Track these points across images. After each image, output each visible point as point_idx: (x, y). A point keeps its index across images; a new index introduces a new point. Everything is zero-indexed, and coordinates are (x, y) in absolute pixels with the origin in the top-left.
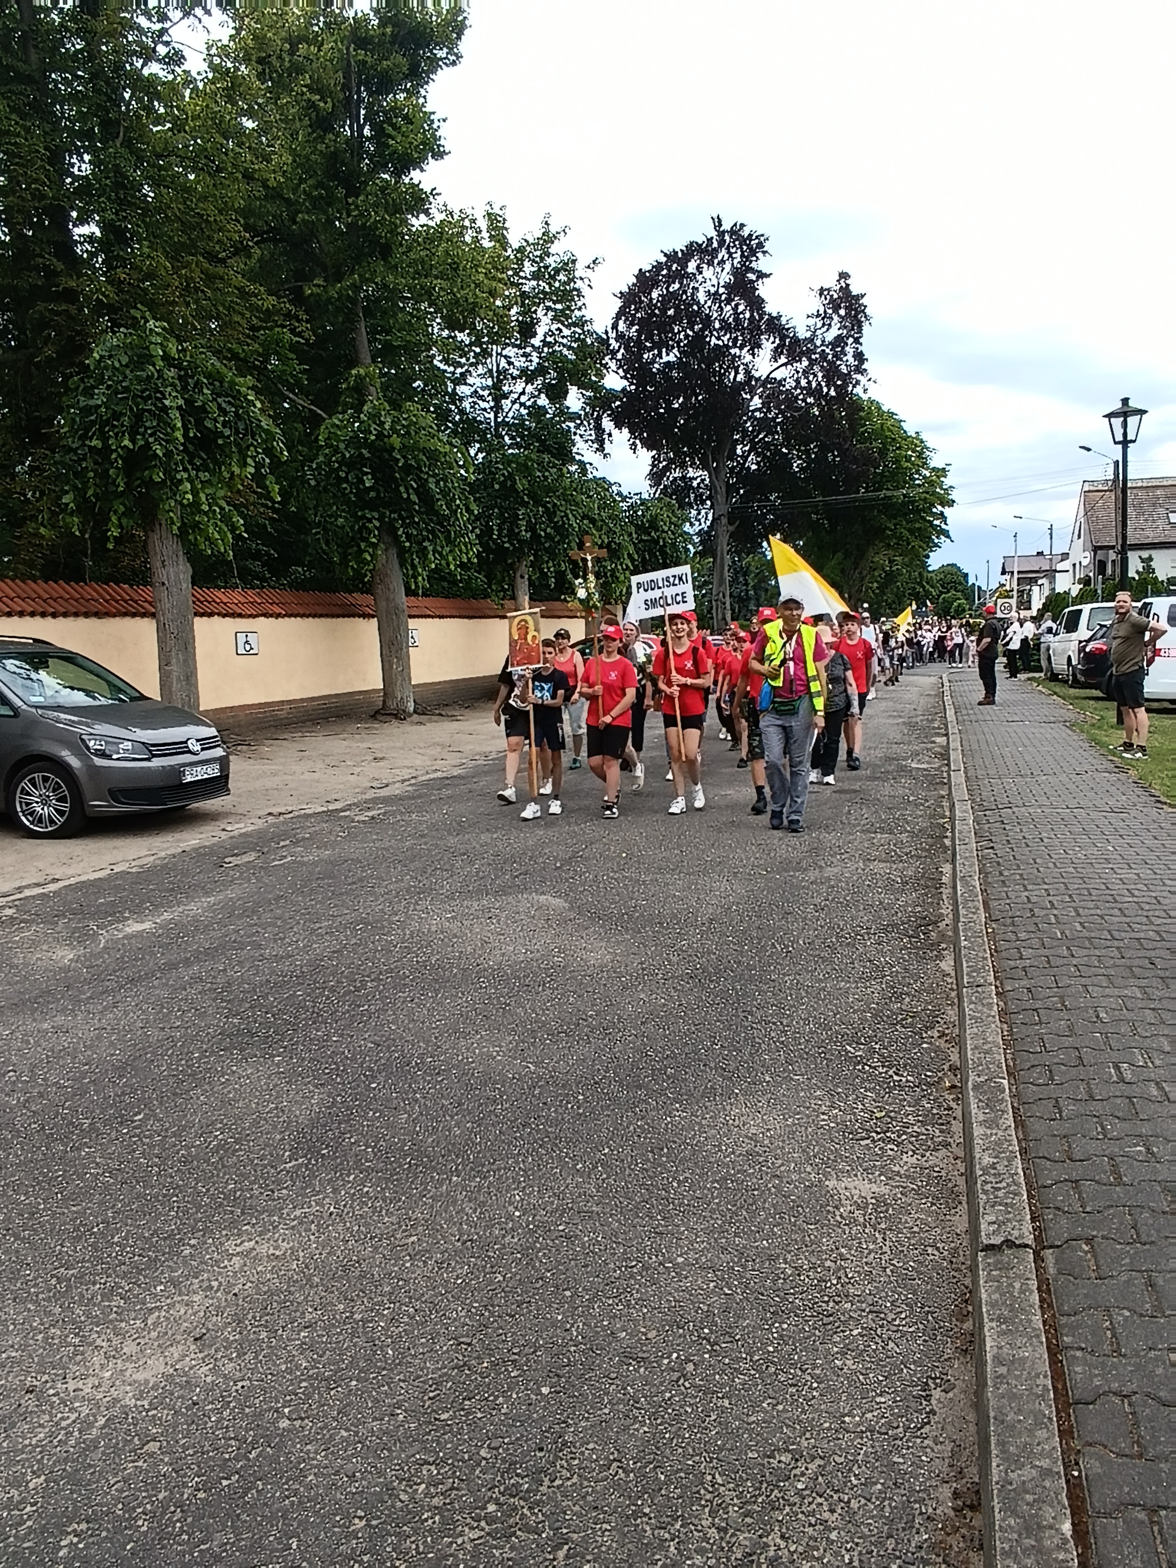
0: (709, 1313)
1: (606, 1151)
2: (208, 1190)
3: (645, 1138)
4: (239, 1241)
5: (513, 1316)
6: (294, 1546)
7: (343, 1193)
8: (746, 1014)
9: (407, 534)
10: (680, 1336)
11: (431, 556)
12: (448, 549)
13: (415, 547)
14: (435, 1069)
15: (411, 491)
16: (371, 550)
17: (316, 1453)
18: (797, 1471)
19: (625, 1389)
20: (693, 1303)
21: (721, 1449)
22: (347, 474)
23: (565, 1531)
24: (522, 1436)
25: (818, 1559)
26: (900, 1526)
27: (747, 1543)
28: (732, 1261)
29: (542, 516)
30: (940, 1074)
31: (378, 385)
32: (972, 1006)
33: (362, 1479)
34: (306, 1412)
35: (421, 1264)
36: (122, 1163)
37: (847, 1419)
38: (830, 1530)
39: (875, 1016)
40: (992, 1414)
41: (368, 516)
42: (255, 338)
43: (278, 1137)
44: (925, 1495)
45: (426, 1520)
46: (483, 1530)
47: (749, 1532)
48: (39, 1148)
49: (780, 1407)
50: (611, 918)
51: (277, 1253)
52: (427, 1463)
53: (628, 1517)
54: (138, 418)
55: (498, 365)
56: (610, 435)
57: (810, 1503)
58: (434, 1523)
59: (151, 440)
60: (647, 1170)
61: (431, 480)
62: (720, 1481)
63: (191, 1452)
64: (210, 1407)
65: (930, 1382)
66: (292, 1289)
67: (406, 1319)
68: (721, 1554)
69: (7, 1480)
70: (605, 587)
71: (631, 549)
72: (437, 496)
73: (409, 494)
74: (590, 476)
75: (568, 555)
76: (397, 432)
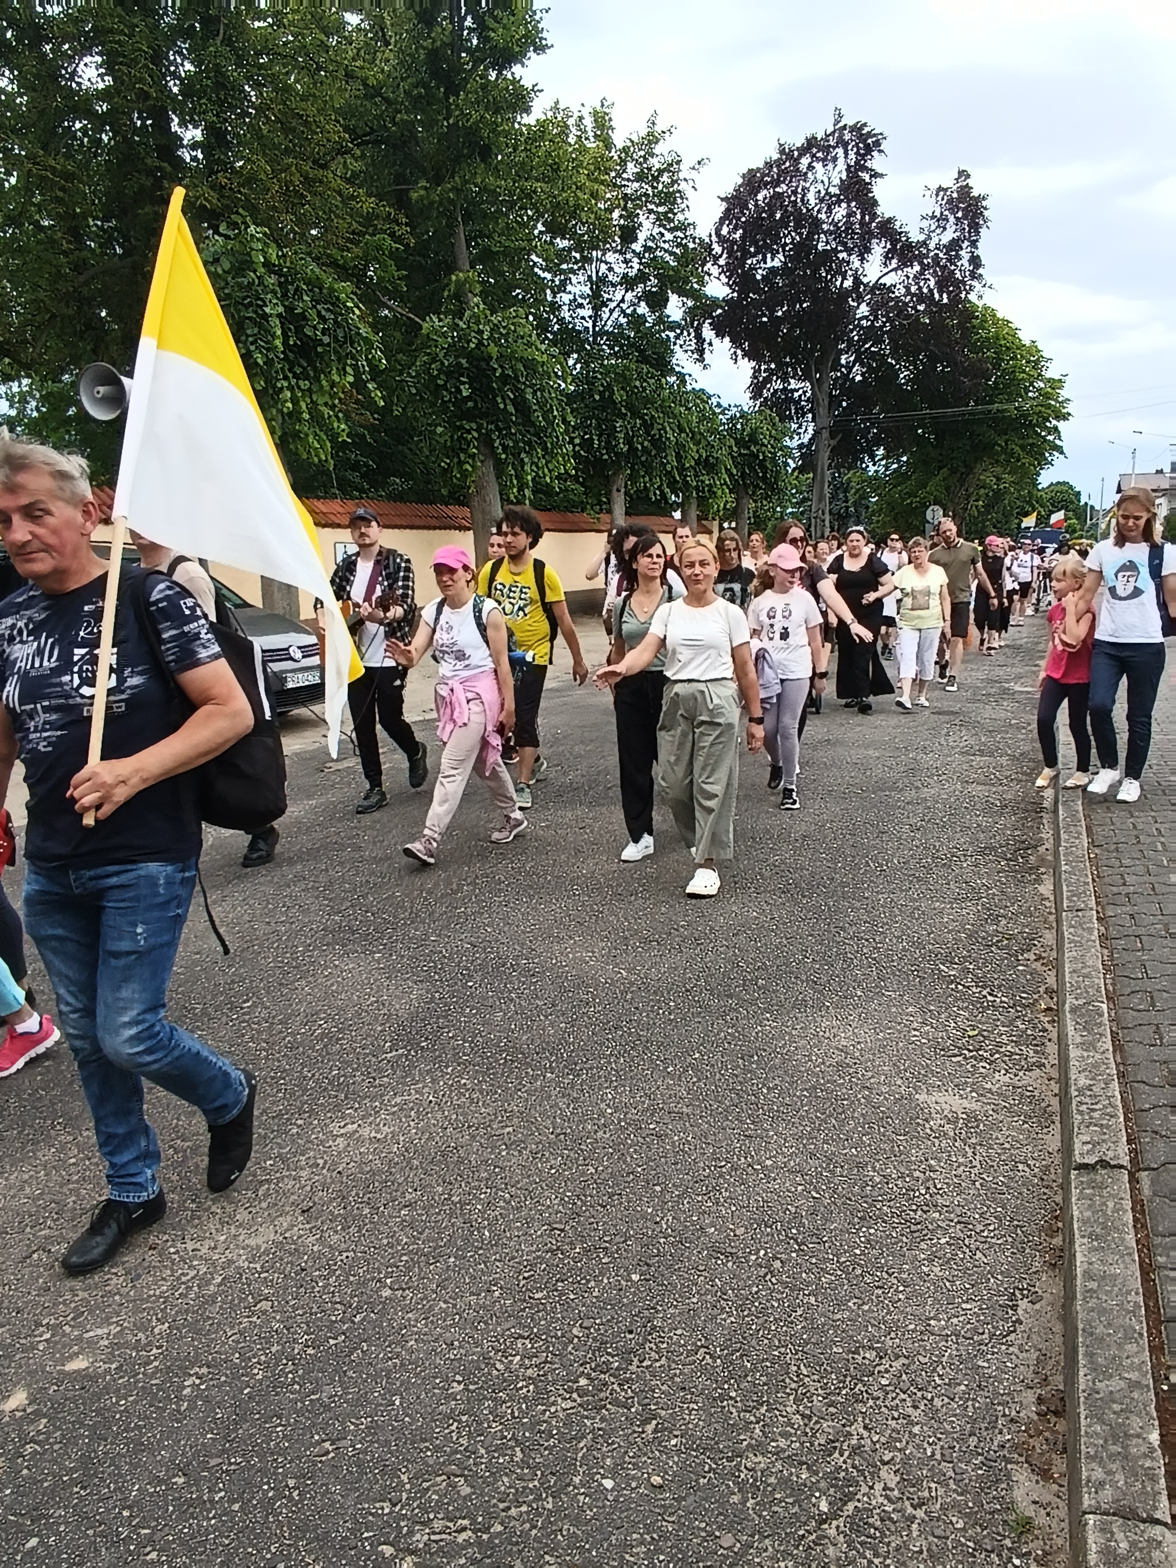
0: (797, 1215)
1: (697, 1055)
2: (313, 1075)
3: (735, 1045)
4: (342, 1124)
5: (604, 1207)
6: (397, 1403)
7: (441, 1083)
8: (838, 930)
9: (503, 445)
10: (768, 1234)
11: (527, 468)
12: (544, 461)
13: (511, 459)
14: (529, 971)
15: (508, 401)
16: (471, 461)
17: (416, 1320)
19: (713, 1281)
20: (781, 1204)
21: (807, 1342)
22: (446, 382)
23: (653, 1407)
24: (613, 1318)
25: (900, 1450)
26: (983, 1425)
27: (831, 1431)
28: (821, 1166)
29: (640, 429)
30: (1036, 996)
31: (478, 292)
32: (1072, 930)
33: (459, 1347)
34: (406, 1283)
35: (516, 1153)
37: (932, 1322)
38: (913, 1424)
39: (969, 936)
40: (1081, 1326)
41: (467, 427)
42: (355, 244)
43: (379, 1028)
44: (1008, 1399)
45: (521, 1388)
46: (575, 1401)
47: (833, 1420)
49: (866, 1307)
51: (379, 1136)
52: (523, 1338)
53: (714, 1399)
54: (240, 326)
55: (597, 272)
56: (710, 344)
57: (893, 1399)
58: (528, 1391)
59: (252, 348)
60: (737, 1076)
61: (529, 390)
62: (805, 1372)
63: (300, 1312)
64: (317, 1273)
65: (1017, 1292)
66: (393, 1170)
67: (502, 1204)
68: (805, 1439)
69: (135, 1324)
70: (703, 503)
71: (729, 464)
72: (534, 407)
73: (505, 405)
74: (689, 388)
75: (665, 469)
76: (495, 341)
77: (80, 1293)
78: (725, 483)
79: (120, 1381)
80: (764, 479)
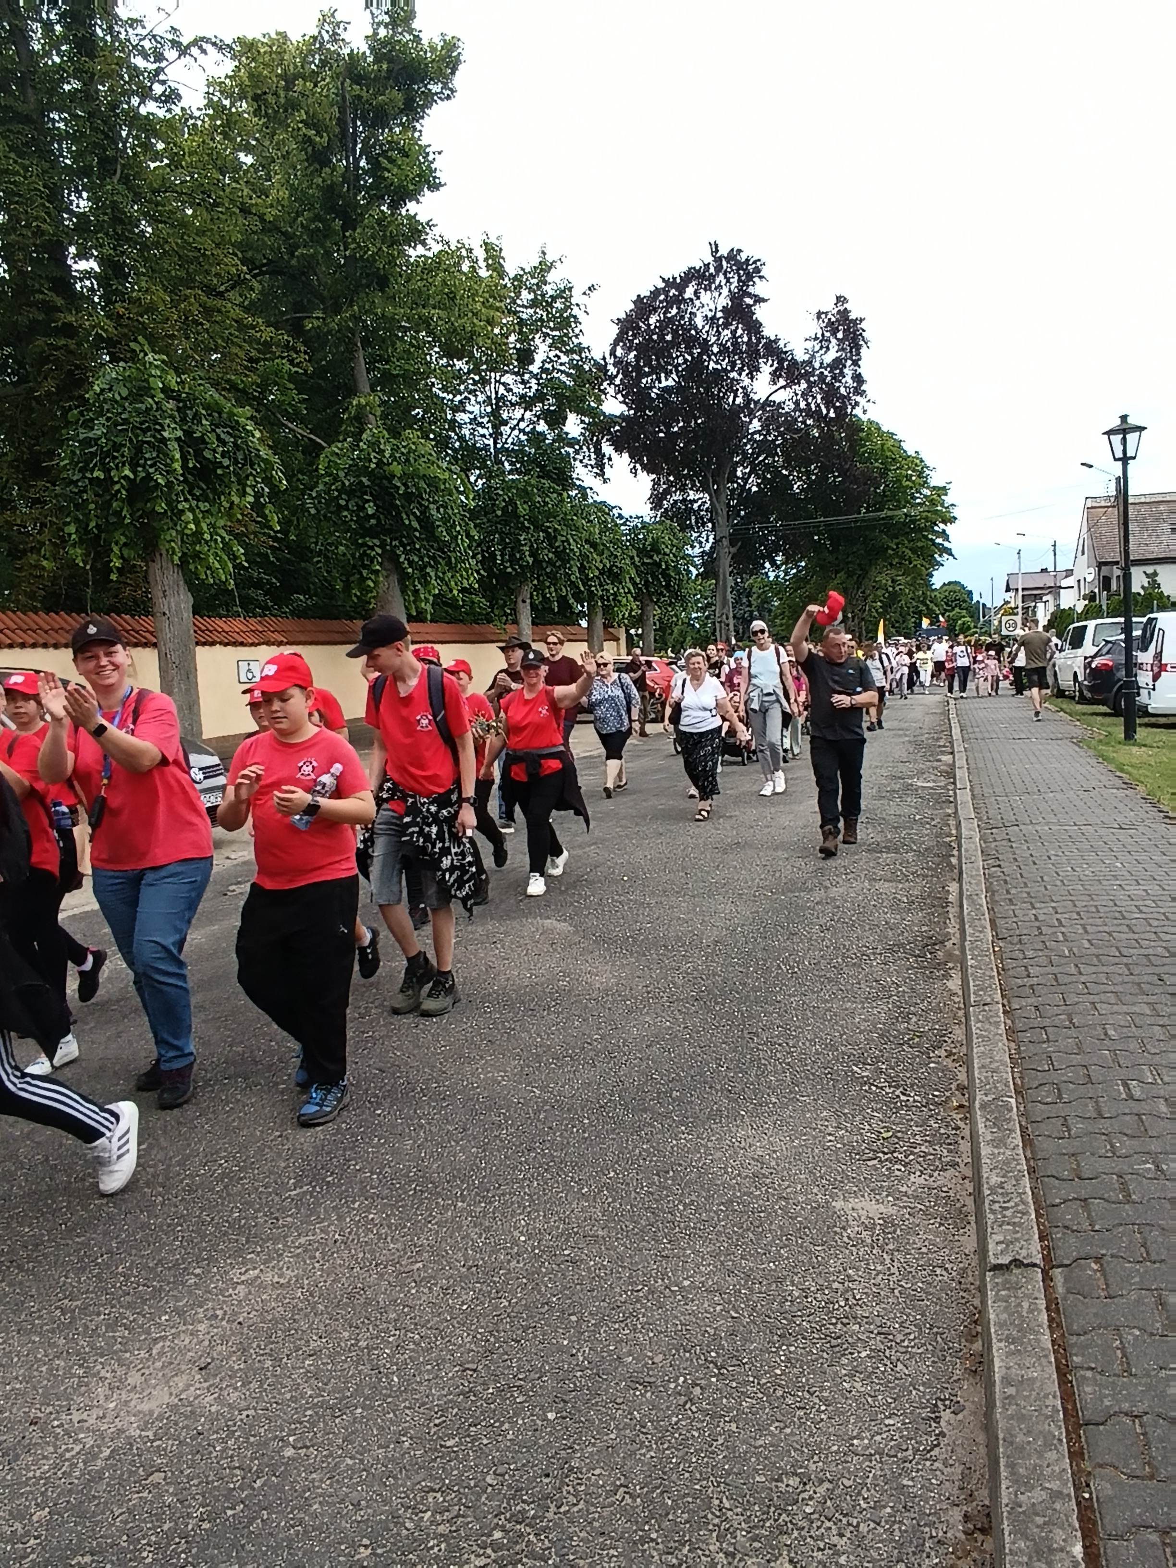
0: (716, 1337)
1: (612, 1174)
2: (213, 1219)
3: (650, 1161)
4: (244, 1270)
5: (518, 1342)
7: (348, 1220)
8: (751, 1035)
9: (408, 560)
10: (687, 1360)
11: (433, 582)
12: (450, 575)
13: (417, 574)
14: (440, 1095)
15: (412, 517)
16: (373, 577)
17: (321, 1481)
18: (805, 1495)
19: (632, 1414)
20: (700, 1326)
21: (729, 1473)
22: (347, 501)
23: (572, 1559)
24: (528, 1462)
26: (910, 1550)
28: (739, 1283)
29: (544, 541)
30: (948, 1094)
31: (378, 413)
32: (979, 1025)
33: (367, 1507)
34: (311, 1440)
35: (426, 1290)
37: (855, 1442)
38: (838, 1554)
39: (881, 1036)
40: (1001, 1436)
41: (370, 544)
42: (254, 370)
43: (283, 1165)
44: (935, 1519)
45: (432, 1548)
46: (489, 1557)
47: (757, 1556)
48: (43, 1179)
49: (788, 1431)
50: (616, 942)
51: (282, 1281)
52: (434, 1491)
53: (635, 1543)
54: (138, 450)
55: (497, 393)
56: (610, 459)
57: (819, 1528)
58: (440, 1550)
59: (151, 470)
60: (652, 1194)
61: (431, 506)
62: (727, 1505)
63: (195, 1482)
64: (215, 1436)
65: (939, 1403)
66: (296, 1317)
67: (412, 1346)
69: (11, 1513)
70: (608, 611)
71: (633, 573)
72: (438, 523)
73: (410, 522)
74: (591, 501)
75: (570, 580)
76: (395, 459)
78: (630, 592)
80: (667, 587)
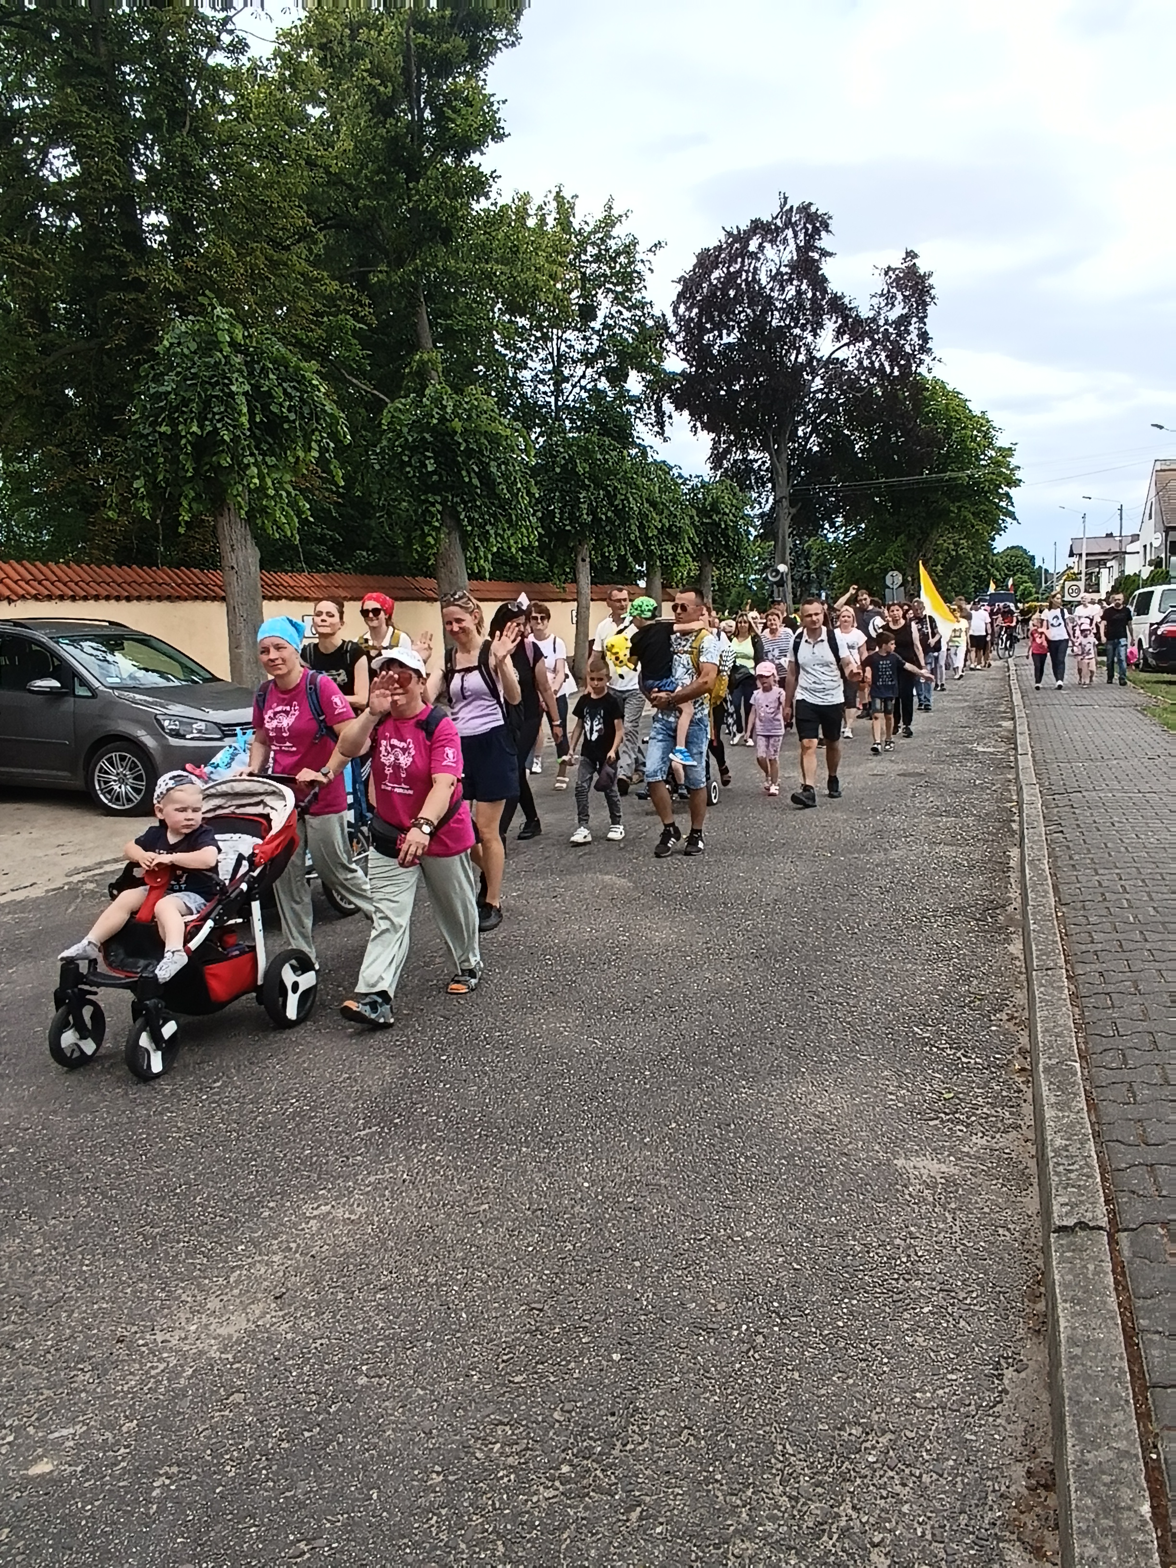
0: (778, 1287)
1: (674, 1125)
2: (285, 1155)
3: (712, 1114)
4: (315, 1205)
5: (583, 1284)
6: (375, 1496)
7: (415, 1161)
8: (811, 994)
9: (469, 517)
10: (750, 1308)
11: (493, 539)
12: (509, 533)
13: (477, 531)
14: (502, 1043)
15: (473, 475)
16: (434, 534)
17: (393, 1409)
18: (868, 1445)
19: (695, 1358)
20: (762, 1277)
21: (792, 1420)
22: (410, 458)
23: (637, 1493)
24: (594, 1400)
25: (890, 1531)
26: (973, 1502)
27: (819, 1512)
28: (801, 1237)
29: (603, 500)
30: (1009, 1057)
31: (440, 369)
32: (1042, 989)
33: (439, 1436)
34: (383, 1370)
35: (492, 1231)
36: (202, 1127)
37: (918, 1395)
38: (902, 1503)
39: (942, 998)
40: (1067, 1394)
41: (431, 500)
42: (319, 324)
43: (352, 1106)
44: (997, 1473)
45: (502, 1478)
46: (557, 1489)
47: (821, 1501)
48: (121, 1113)
49: (851, 1381)
50: (675, 899)
51: (353, 1217)
52: (503, 1424)
53: (699, 1483)
54: (206, 404)
55: (558, 349)
56: (670, 417)
57: (881, 1477)
58: (509, 1481)
59: (219, 425)
60: (714, 1146)
61: (493, 463)
62: (790, 1451)
63: (274, 1403)
64: (291, 1362)
65: (1002, 1361)
66: (368, 1252)
67: (479, 1284)
68: (792, 1522)
69: (102, 1423)
70: (666, 571)
71: (692, 533)
72: (499, 480)
73: (470, 478)
74: (650, 460)
75: (629, 539)
76: (459, 416)
77: (45, 1391)
78: (688, 552)
79: (86, 1485)
80: (726, 547)
